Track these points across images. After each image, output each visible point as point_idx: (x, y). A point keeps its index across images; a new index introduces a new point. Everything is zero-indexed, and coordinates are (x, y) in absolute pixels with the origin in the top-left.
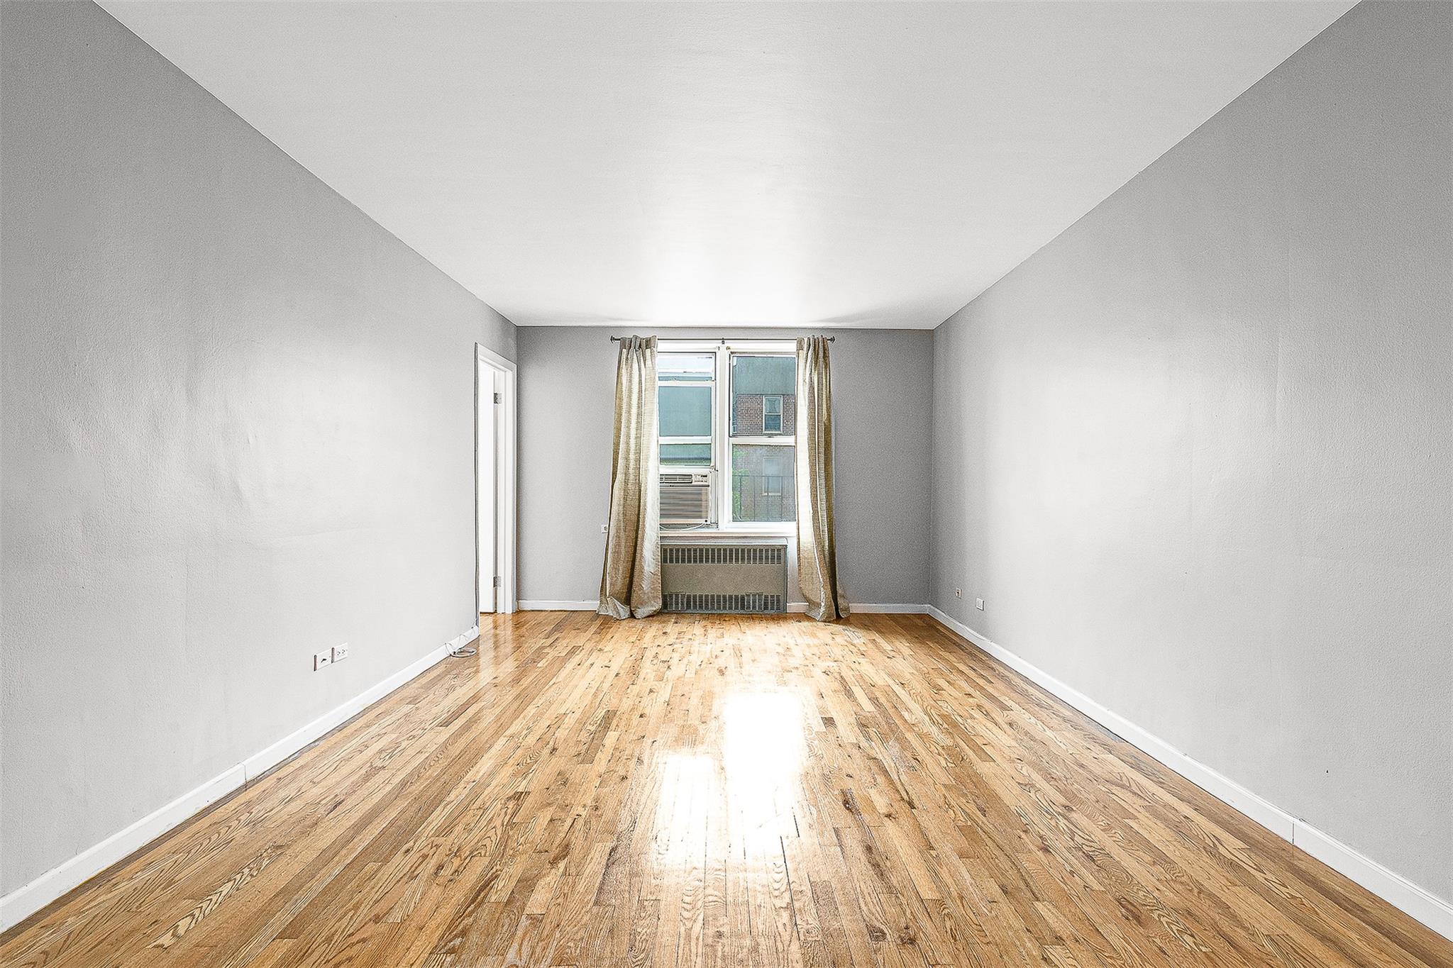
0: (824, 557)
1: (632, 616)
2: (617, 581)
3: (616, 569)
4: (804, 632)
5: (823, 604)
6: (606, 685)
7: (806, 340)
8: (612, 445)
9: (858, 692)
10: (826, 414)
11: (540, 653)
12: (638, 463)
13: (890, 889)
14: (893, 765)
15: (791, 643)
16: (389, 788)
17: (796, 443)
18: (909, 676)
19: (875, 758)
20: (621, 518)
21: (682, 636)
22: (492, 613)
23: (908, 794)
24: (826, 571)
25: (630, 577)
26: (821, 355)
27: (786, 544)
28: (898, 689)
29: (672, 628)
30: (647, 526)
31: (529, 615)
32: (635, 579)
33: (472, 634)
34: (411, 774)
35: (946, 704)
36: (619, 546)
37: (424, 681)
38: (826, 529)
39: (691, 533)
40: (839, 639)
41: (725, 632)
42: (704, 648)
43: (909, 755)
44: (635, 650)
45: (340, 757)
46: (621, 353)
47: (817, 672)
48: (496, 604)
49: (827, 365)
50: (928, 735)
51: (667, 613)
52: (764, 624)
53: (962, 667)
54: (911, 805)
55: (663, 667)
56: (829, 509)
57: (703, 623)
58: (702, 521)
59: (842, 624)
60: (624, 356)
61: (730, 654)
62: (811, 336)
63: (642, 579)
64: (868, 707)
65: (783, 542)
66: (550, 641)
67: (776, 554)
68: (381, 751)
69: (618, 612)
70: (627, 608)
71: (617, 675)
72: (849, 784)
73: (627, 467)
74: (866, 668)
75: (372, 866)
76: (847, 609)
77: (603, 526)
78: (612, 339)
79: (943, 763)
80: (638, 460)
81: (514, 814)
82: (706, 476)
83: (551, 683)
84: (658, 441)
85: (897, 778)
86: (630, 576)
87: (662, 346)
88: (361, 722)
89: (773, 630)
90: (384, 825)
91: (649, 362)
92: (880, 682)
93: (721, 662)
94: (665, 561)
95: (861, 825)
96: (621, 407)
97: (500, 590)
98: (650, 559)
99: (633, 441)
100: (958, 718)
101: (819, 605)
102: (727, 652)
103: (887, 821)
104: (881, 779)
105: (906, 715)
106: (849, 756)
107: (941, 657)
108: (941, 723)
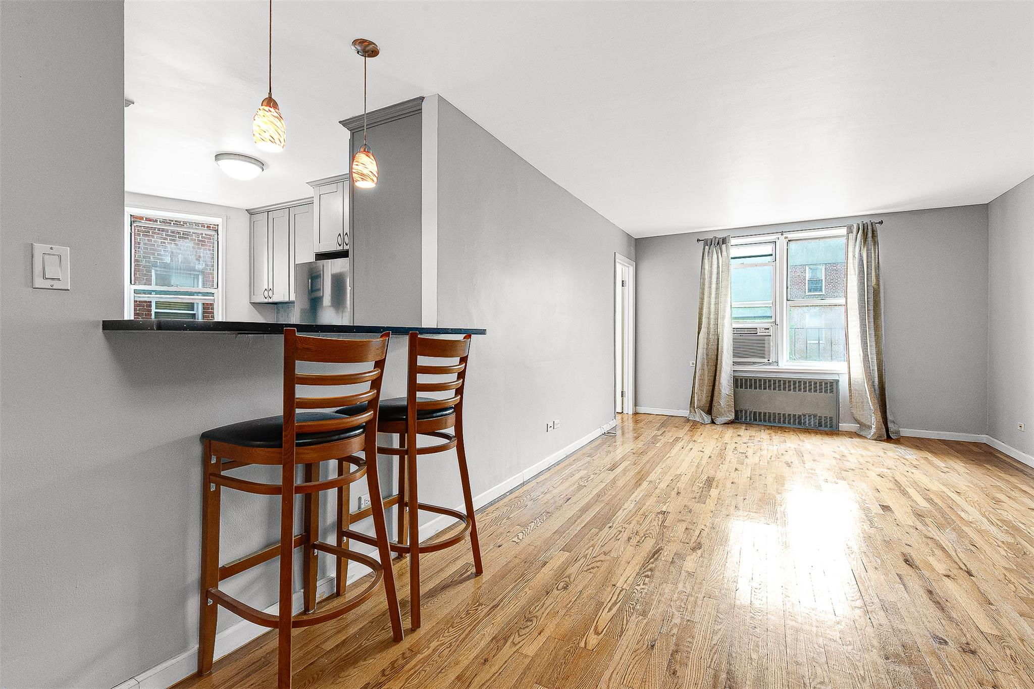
0: (875, 390)
1: (713, 422)
2: (702, 398)
3: (701, 390)
4: (856, 446)
5: (873, 426)
6: (704, 462)
7: (855, 226)
8: (698, 309)
9: (911, 491)
10: (875, 281)
11: (655, 440)
12: (717, 321)
13: (950, 619)
14: (950, 545)
15: (846, 452)
16: (591, 496)
17: (846, 303)
18: (964, 488)
19: (932, 538)
20: (705, 357)
21: (752, 438)
22: (621, 413)
23: (966, 566)
24: (876, 401)
25: (711, 397)
26: (870, 235)
27: (838, 379)
28: (954, 496)
29: (742, 431)
30: (724, 362)
31: (643, 417)
32: (715, 398)
33: (613, 423)
34: (600, 491)
35: (1006, 513)
36: (704, 375)
37: (593, 445)
38: (876, 369)
39: (756, 368)
40: (890, 454)
41: (786, 439)
42: (771, 448)
43: (967, 542)
44: (719, 444)
45: (561, 478)
46: (704, 249)
47: (872, 475)
48: (623, 407)
49: (875, 243)
50: (986, 531)
51: (739, 423)
52: (819, 437)
53: (1024, 487)
54: (970, 574)
55: (742, 457)
56: (879, 353)
57: (771, 431)
58: (766, 360)
59: (893, 443)
60: (707, 250)
61: (794, 454)
62: (860, 222)
63: (720, 398)
64: (923, 504)
65: (836, 378)
66: (660, 432)
67: (829, 386)
68: (581, 478)
69: (703, 419)
70: (710, 417)
71: (710, 457)
72: (908, 550)
73: (709, 324)
74: (918, 476)
75: (594, 530)
76: (898, 432)
77: (691, 363)
78: (698, 240)
79: (1004, 553)
80: (717, 319)
81: (663, 522)
82: (768, 329)
83: (667, 456)
84: (731, 306)
85: (955, 554)
86: (712, 395)
87: (733, 241)
88: (567, 462)
89: (828, 442)
90: (595, 513)
91: (724, 253)
92: (934, 488)
93: (787, 458)
94: (737, 387)
95: (922, 577)
96: (704, 284)
97: (625, 399)
98: (726, 385)
99: (713, 306)
100: (1020, 525)
101: (870, 427)
102: (790, 453)
103: (946, 579)
104: (938, 552)
105: (963, 515)
106: (907, 533)
107: (1000, 478)
108: (1001, 525)
